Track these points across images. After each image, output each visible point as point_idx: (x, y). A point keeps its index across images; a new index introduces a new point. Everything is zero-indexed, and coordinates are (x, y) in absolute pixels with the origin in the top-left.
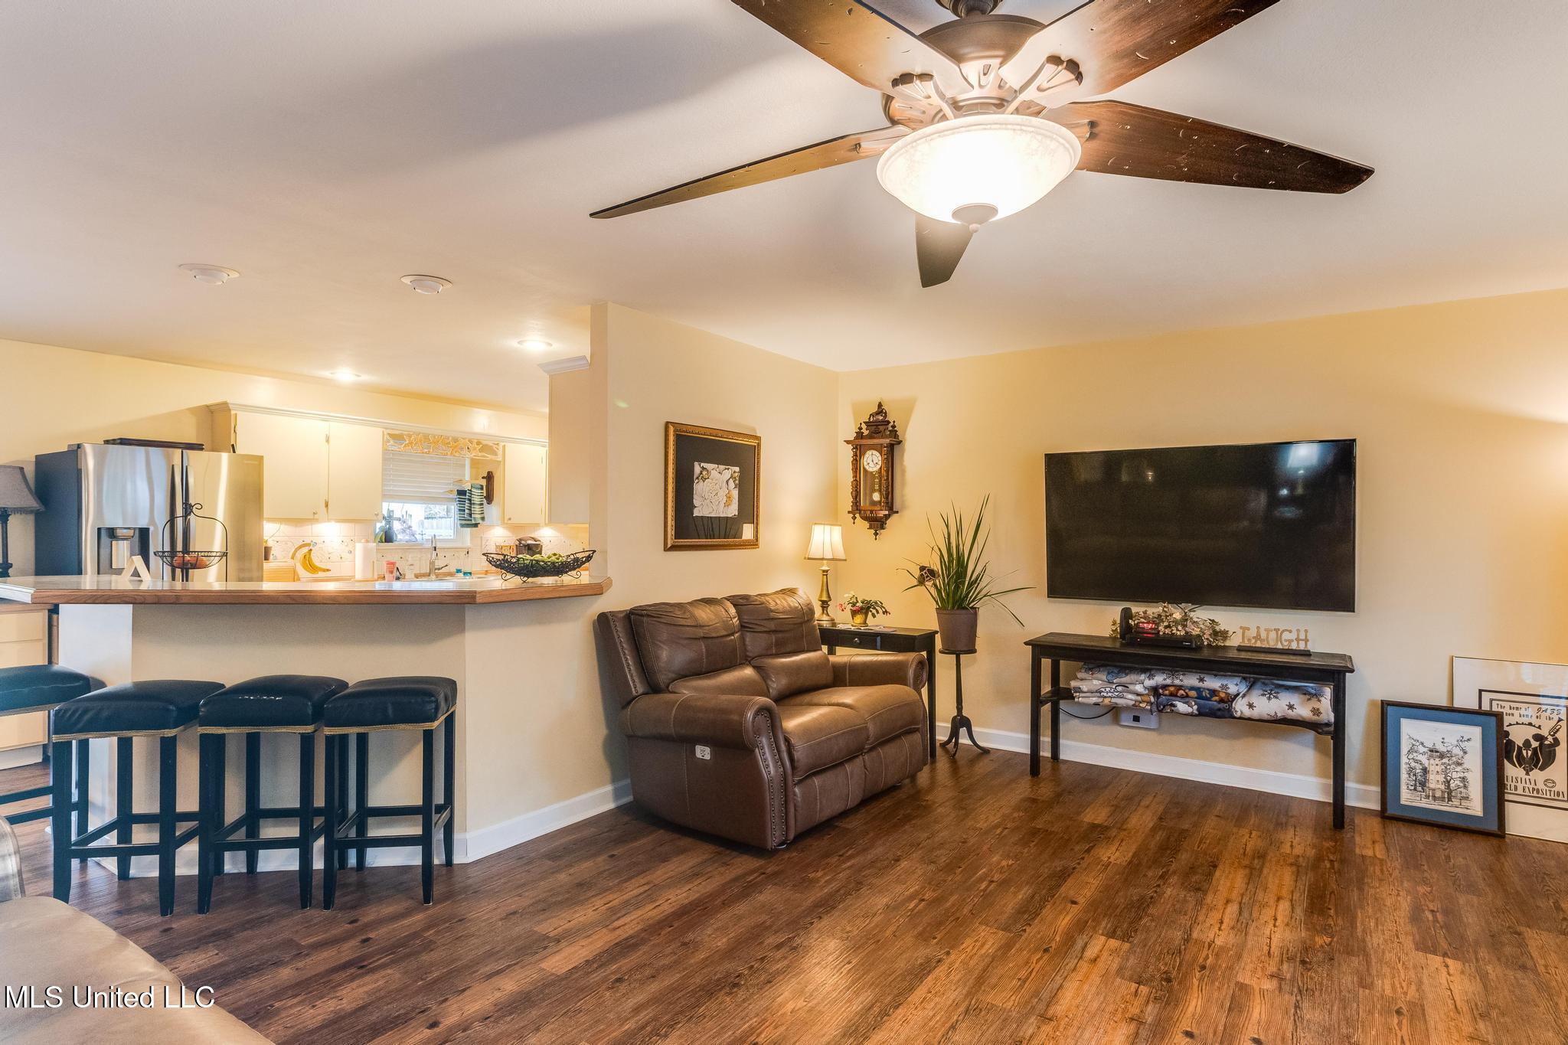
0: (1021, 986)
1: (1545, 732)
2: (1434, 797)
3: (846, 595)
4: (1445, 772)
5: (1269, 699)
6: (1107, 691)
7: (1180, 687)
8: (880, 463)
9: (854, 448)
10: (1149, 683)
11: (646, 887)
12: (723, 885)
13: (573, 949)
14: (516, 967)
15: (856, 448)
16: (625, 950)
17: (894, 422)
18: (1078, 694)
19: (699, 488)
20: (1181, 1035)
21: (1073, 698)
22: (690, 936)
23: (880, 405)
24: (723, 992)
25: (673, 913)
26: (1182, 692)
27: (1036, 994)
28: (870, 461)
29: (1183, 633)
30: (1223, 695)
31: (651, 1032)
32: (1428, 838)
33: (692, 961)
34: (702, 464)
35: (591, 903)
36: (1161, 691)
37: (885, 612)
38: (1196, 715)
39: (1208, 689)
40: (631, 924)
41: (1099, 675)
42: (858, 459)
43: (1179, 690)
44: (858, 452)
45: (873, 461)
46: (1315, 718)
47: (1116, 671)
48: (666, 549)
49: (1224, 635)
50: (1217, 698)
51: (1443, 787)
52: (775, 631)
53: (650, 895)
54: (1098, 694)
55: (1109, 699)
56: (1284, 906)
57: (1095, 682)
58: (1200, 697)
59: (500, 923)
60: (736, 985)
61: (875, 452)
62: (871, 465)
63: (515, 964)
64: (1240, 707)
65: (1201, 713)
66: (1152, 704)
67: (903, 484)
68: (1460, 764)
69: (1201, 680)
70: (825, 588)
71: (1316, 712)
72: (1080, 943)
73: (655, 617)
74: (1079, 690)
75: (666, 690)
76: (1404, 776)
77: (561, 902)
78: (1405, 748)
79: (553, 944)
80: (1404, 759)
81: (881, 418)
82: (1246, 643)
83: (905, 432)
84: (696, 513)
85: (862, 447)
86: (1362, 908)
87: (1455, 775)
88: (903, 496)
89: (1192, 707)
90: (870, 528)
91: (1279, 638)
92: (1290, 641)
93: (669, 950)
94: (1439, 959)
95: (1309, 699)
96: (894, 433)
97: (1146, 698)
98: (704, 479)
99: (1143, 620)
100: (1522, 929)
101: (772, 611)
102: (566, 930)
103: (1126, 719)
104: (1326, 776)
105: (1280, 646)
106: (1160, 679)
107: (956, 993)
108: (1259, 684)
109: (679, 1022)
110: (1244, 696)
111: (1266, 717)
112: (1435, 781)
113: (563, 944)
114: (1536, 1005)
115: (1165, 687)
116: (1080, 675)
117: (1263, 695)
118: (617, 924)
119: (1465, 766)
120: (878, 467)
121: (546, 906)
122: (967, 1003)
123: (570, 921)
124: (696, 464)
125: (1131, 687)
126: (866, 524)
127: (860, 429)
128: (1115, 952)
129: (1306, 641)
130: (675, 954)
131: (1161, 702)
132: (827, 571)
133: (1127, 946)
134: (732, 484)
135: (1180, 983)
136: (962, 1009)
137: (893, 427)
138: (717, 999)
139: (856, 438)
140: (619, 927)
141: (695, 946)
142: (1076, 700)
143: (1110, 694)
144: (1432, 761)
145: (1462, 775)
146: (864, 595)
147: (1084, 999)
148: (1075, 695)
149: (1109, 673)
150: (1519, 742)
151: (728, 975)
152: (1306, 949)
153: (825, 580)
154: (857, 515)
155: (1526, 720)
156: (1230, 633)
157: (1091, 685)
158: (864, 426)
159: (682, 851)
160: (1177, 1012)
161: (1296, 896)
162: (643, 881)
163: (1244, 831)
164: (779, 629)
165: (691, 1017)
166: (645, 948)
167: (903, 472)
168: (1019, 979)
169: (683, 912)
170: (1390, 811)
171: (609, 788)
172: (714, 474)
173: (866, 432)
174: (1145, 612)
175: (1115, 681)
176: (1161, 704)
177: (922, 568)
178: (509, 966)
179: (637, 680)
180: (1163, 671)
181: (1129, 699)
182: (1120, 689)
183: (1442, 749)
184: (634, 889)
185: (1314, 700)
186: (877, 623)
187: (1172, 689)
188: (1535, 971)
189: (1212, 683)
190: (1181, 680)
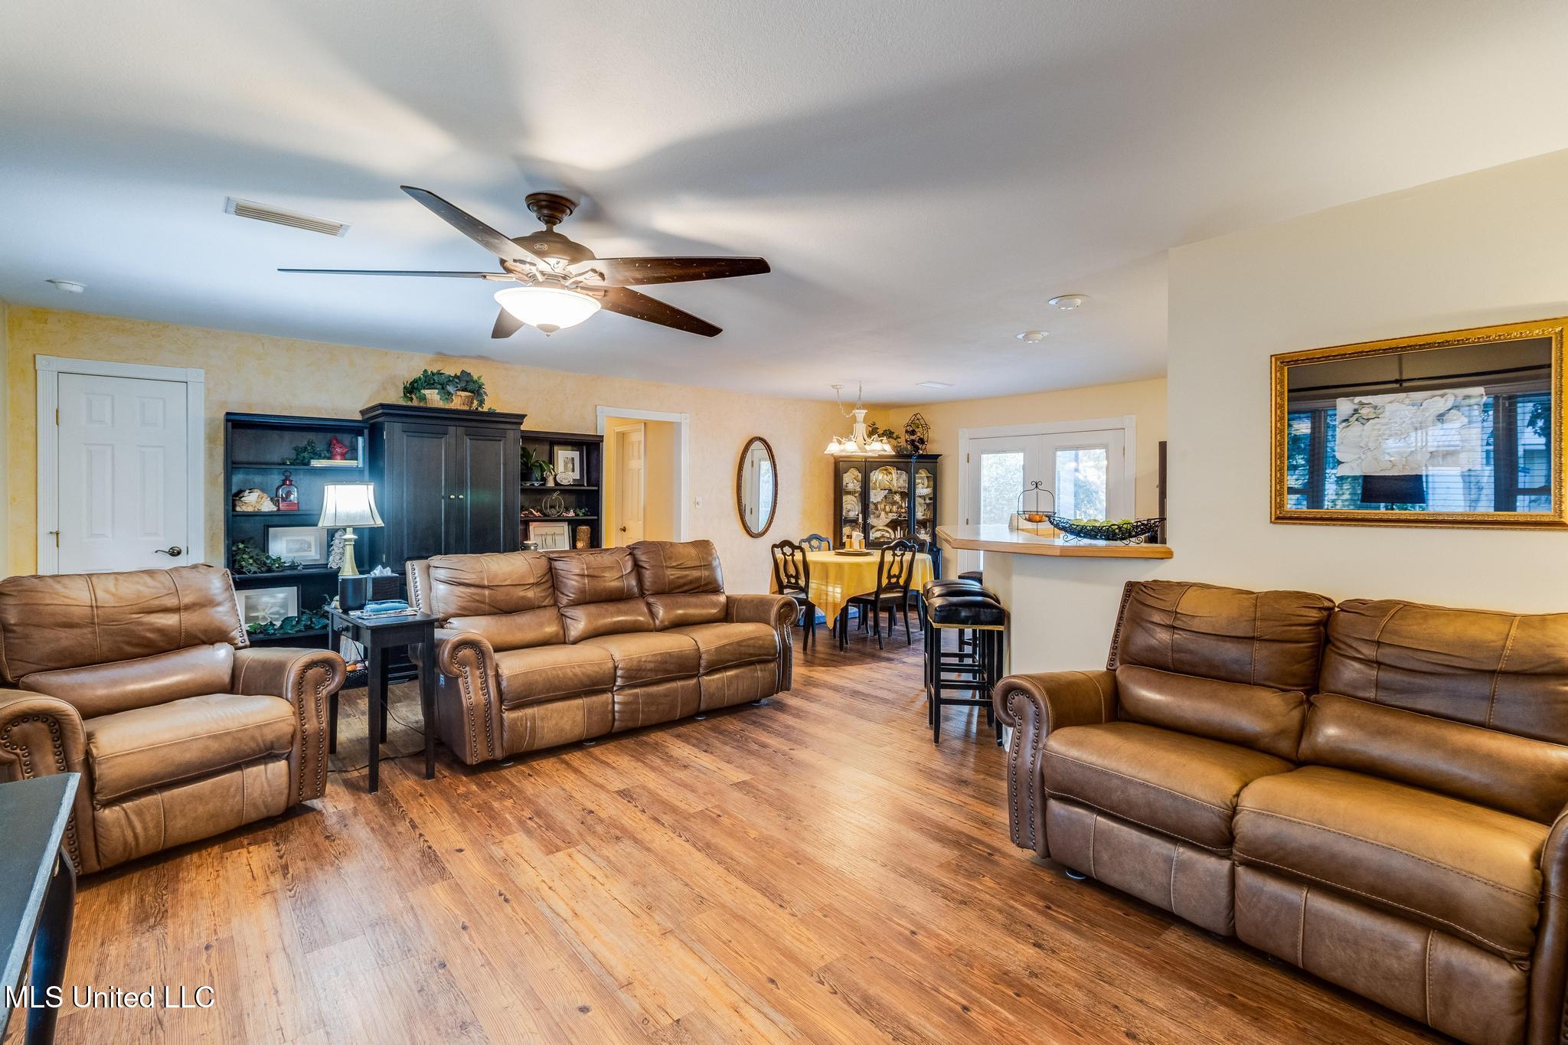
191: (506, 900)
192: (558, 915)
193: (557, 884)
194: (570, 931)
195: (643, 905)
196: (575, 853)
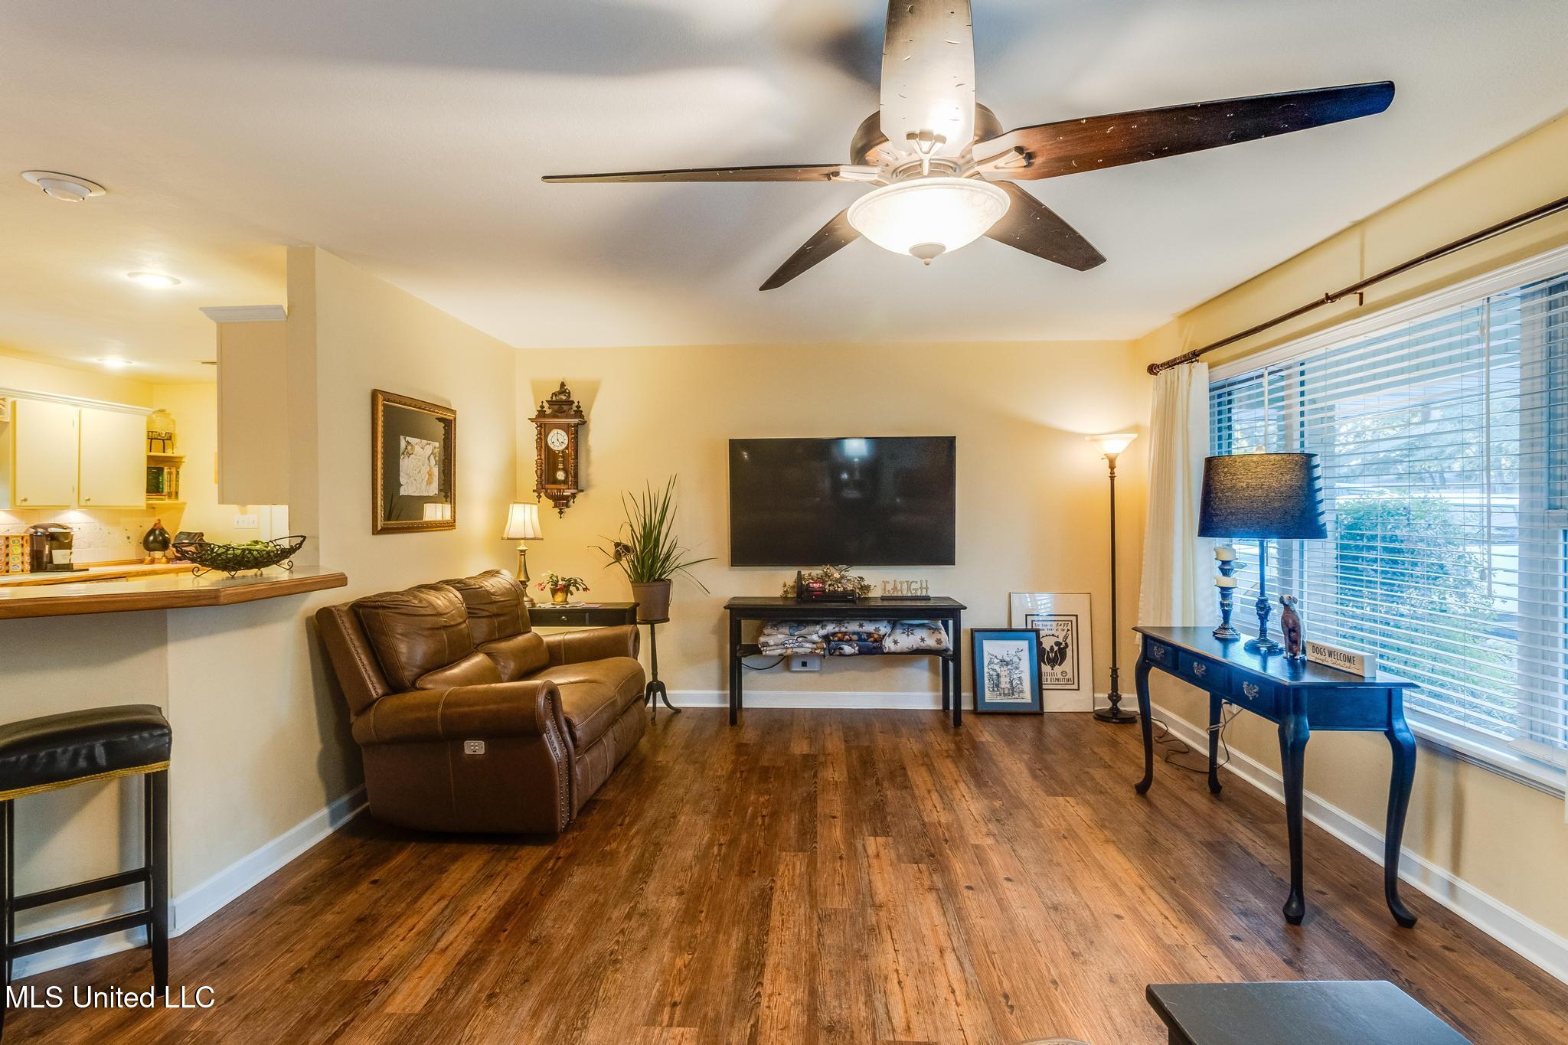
0: (844, 888)
1: (1060, 640)
2: (1004, 694)
3: (544, 575)
4: (1010, 675)
5: (908, 635)
6: (791, 642)
7: (845, 634)
8: (566, 442)
9: (538, 426)
10: (822, 632)
11: (444, 903)
12: (528, 878)
13: (411, 985)
14: (356, 1023)
15: (540, 426)
16: (475, 967)
17: (579, 402)
18: (765, 648)
19: (405, 464)
20: (965, 890)
21: (760, 652)
22: (533, 934)
23: (563, 385)
24: (609, 972)
25: (497, 917)
26: (847, 637)
27: (858, 892)
28: (555, 440)
29: (842, 589)
30: (876, 636)
31: (568, 1030)
32: (1006, 723)
33: (555, 955)
34: (407, 438)
35: (392, 934)
36: (831, 638)
37: (586, 589)
38: (857, 655)
39: (866, 633)
40: (458, 938)
41: (781, 630)
42: (543, 437)
43: (844, 636)
44: (543, 430)
45: (558, 440)
46: (939, 646)
47: (795, 625)
48: (376, 532)
49: (867, 588)
50: (872, 639)
51: (1009, 686)
52: (497, 615)
53: (455, 907)
54: (782, 647)
55: (791, 650)
56: (962, 786)
57: (780, 636)
58: (860, 639)
59: (291, 986)
60: (616, 961)
61: (560, 431)
62: (557, 443)
63: (352, 1020)
64: (889, 644)
65: (861, 653)
66: (824, 649)
67: (588, 463)
68: (1017, 668)
69: (861, 626)
70: (523, 569)
71: (939, 641)
72: (860, 847)
73: (393, 608)
74: (766, 644)
75: (413, 687)
76: (986, 681)
77: (351, 944)
78: (986, 663)
79: (382, 986)
80: (986, 670)
81: (564, 398)
82: (887, 594)
83: (589, 414)
84: (403, 492)
85: (547, 425)
86: (1004, 777)
87: (1015, 676)
88: (588, 475)
89: (854, 648)
90: (555, 506)
91: (909, 588)
92: (916, 590)
93: (521, 953)
94: (1061, 798)
95: (933, 633)
96: (579, 413)
97: (819, 645)
98: (409, 455)
99: (811, 581)
100: (1087, 769)
101: (493, 594)
102: (385, 968)
103: (796, 666)
104: (937, 690)
105: (910, 595)
106: (830, 628)
107: (802, 908)
108: (898, 626)
109: (589, 1011)
110: (889, 635)
111: (906, 650)
112: (1004, 683)
113: (394, 982)
114: (1121, 813)
115: (834, 634)
116: (766, 631)
117: (904, 633)
118: (441, 945)
119: (1020, 669)
120: (564, 446)
121: (336, 953)
122: (816, 914)
123: (381, 959)
124: (402, 437)
125: (809, 637)
126: (551, 503)
127: (542, 407)
128: (885, 845)
129: (927, 589)
130: (532, 954)
131: (832, 647)
132: (524, 551)
133: (890, 839)
134: (433, 462)
135: (941, 855)
136: (816, 919)
137: (578, 407)
138: (608, 979)
139: (538, 416)
140: (447, 948)
141: (549, 941)
142: (764, 653)
143: (792, 645)
144: (1002, 669)
145: (1019, 676)
146: (564, 573)
147: (891, 885)
148: (762, 649)
149: (790, 628)
150: (1048, 649)
151: (601, 956)
152: (994, 811)
153: (523, 560)
154: (542, 494)
155: (1051, 633)
156: (872, 588)
157: (776, 640)
158: (546, 405)
159: (455, 858)
160: (953, 876)
161: (964, 777)
162: (435, 897)
163: (904, 740)
164: (500, 612)
165: (596, 1003)
166: (494, 959)
167: (588, 451)
168: (839, 884)
169: (506, 914)
170: (980, 709)
171: (325, 812)
172: (417, 448)
173: (548, 411)
174: (810, 575)
175: (796, 634)
176: (832, 648)
177: (617, 545)
178: (346, 1025)
179: (374, 680)
180: (832, 622)
181: (807, 647)
182: (800, 639)
183: (1007, 659)
184: (430, 908)
185: (936, 632)
186: (578, 599)
187: (840, 635)
188: (1107, 792)
189: (869, 627)
190: (846, 628)
191: (1006, 997)
192: (958, 958)
193: (943, 992)
194: (954, 939)
195: (876, 935)
196: (899, 1030)
